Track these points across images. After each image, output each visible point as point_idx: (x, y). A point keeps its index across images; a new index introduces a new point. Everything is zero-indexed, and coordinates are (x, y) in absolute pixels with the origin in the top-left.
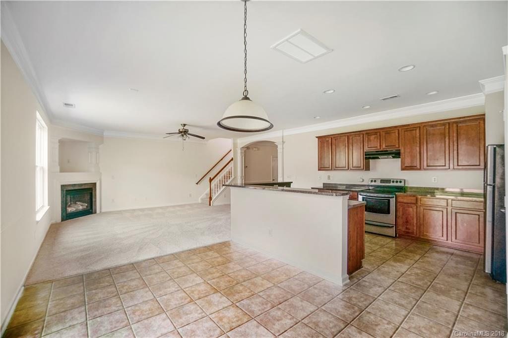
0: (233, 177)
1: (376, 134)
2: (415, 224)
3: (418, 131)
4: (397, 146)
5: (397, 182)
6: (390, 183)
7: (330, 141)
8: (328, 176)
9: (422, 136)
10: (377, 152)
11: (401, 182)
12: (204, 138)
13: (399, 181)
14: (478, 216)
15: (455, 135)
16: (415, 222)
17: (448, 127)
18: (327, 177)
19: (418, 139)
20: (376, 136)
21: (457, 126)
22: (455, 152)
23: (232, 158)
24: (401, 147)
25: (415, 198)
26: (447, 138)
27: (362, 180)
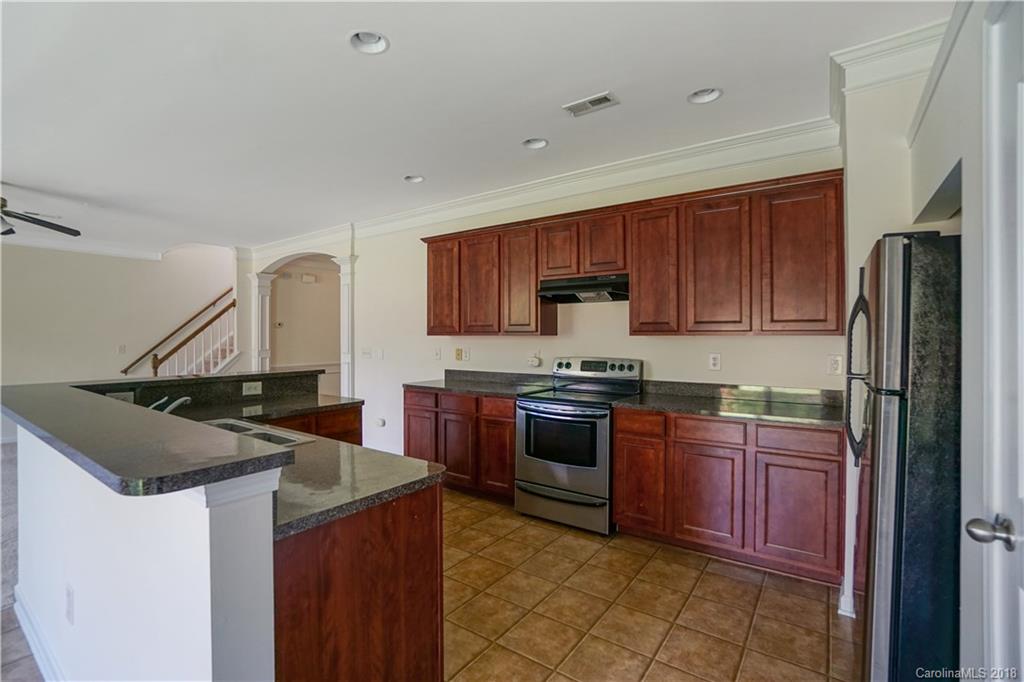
0: (236, 352)
1: (567, 227)
2: (661, 499)
3: (672, 219)
4: (620, 264)
5: (621, 367)
6: (605, 371)
7: (456, 250)
8: (458, 350)
9: (682, 235)
10: (570, 280)
11: (631, 368)
12: (76, 233)
13: (626, 364)
14: (822, 475)
15: (765, 230)
16: (662, 491)
17: (747, 208)
18: (454, 354)
19: (672, 244)
20: (567, 233)
21: (771, 205)
22: (766, 281)
23: (234, 300)
24: (629, 266)
25: (661, 419)
26: (746, 239)
27: (536, 362)
